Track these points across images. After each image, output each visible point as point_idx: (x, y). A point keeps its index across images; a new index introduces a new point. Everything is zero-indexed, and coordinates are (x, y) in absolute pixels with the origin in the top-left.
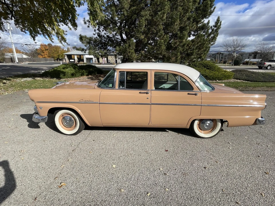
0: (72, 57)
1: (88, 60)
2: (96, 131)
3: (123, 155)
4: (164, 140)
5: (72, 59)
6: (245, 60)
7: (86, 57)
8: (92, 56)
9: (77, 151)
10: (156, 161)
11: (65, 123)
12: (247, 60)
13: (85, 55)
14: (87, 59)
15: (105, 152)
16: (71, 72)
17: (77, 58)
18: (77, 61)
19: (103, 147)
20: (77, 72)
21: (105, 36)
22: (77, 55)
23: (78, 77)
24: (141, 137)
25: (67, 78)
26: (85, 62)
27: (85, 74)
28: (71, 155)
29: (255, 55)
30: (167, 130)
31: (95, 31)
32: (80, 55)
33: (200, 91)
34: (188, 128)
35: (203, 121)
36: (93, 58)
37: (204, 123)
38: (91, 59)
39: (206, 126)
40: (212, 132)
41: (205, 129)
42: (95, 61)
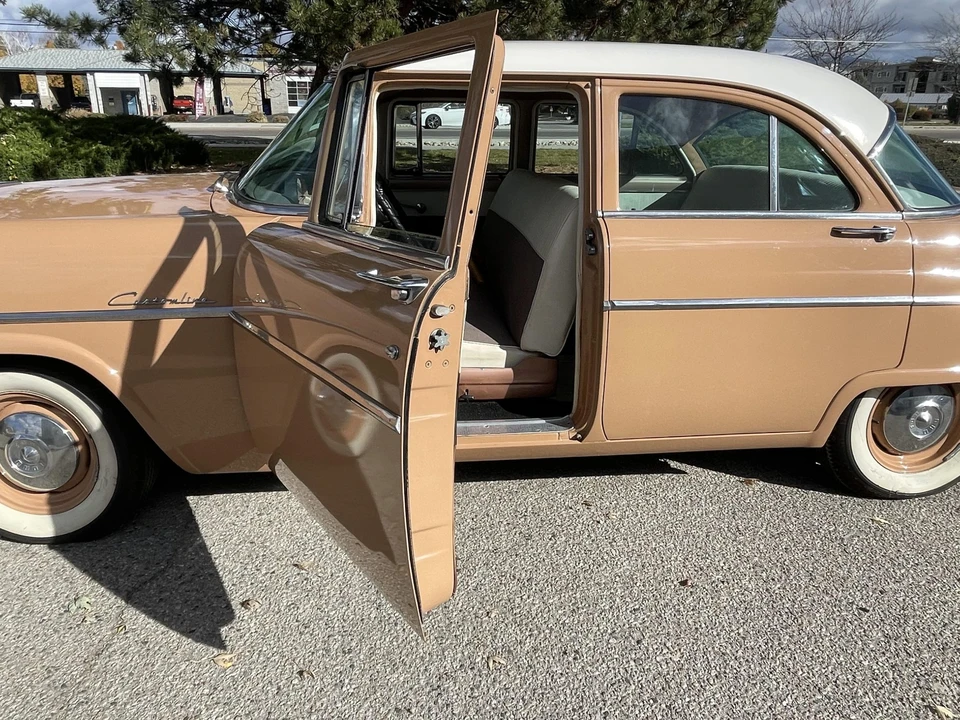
0: (23, 87)
1: (111, 100)
2: (228, 496)
3: (456, 665)
4: (682, 530)
5: (18, 93)
7: (98, 85)
8: (132, 81)
9: (117, 661)
10: (691, 685)
11: (14, 466)
13: (92, 72)
14: (108, 94)
15: (328, 651)
16: (25, 152)
17: (50, 87)
18: (54, 106)
19: (306, 611)
22: (48, 73)
24: (532, 521)
26: (95, 110)
28: (81, 697)
29: (920, 71)
30: (673, 464)
32: (67, 75)
33: (897, 216)
34: (821, 442)
35: (900, 400)
36: (138, 89)
37: (909, 411)
38: (129, 96)
39: (918, 425)
40: (944, 460)
41: (910, 446)
42: (150, 103)
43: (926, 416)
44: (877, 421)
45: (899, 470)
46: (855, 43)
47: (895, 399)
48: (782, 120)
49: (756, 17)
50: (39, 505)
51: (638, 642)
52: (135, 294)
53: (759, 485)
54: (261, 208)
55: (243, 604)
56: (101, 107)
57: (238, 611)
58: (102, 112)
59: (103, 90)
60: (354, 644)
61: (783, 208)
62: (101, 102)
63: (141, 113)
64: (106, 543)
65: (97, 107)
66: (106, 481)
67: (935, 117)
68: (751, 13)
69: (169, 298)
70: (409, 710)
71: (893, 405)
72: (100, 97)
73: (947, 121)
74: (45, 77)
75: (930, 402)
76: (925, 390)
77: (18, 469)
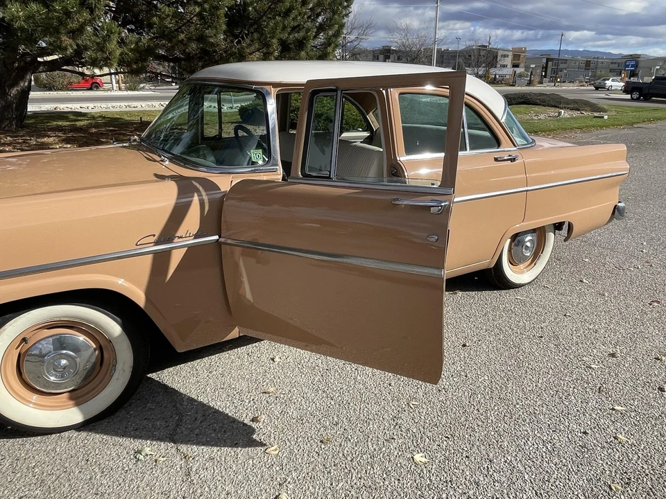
9: (205, 474)
29: (387, 53)
33: (515, 149)
34: (492, 266)
37: (522, 243)
39: (526, 249)
40: (535, 264)
41: (523, 259)
43: (528, 244)
44: (510, 251)
45: (522, 272)
47: (516, 238)
50: (63, 402)
51: (466, 376)
52: (154, 235)
53: (460, 293)
54: (204, 169)
55: (253, 420)
57: (254, 425)
60: (336, 419)
61: (472, 149)
64: (118, 417)
66: (124, 371)
68: (333, 25)
69: (177, 235)
70: (393, 438)
71: (516, 242)
75: (529, 238)
76: (526, 233)
77: (52, 378)
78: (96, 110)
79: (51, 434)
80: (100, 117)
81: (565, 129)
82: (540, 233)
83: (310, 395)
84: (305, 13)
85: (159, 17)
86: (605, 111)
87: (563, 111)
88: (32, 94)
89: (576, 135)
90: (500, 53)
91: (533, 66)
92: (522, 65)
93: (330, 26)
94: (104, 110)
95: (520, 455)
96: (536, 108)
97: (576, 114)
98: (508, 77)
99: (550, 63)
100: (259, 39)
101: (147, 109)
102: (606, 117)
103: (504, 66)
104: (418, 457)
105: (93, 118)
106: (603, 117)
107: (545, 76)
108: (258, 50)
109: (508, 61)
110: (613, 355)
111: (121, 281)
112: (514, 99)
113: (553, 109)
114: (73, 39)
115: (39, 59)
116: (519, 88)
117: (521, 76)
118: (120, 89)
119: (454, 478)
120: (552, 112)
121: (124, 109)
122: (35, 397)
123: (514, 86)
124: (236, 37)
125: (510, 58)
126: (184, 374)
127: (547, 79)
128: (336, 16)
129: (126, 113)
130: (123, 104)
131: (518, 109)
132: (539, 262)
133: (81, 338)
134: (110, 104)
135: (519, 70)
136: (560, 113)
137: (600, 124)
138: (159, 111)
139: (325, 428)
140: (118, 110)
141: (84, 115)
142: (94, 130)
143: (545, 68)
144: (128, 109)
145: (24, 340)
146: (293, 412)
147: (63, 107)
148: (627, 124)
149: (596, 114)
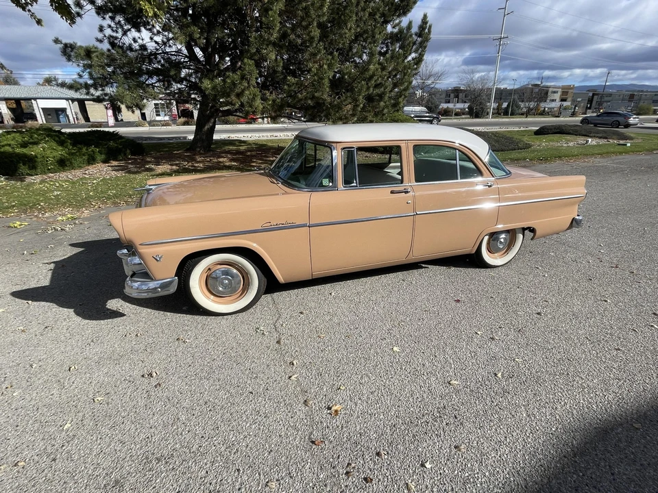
1: (49, 115)
6: (441, 107)
7: (40, 106)
8: (61, 104)
12: (444, 106)
13: (35, 99)
14: (47, 111)
17: (8, 108)
18: (12, 119)
20: (73, 154)
21: (136, 46)
22: (5, 99)
23: (80, 167)
25: (45, 173)
26: (40, 121)
27: (99, 157)
29: (456, 93)
30: (424, 265)
31: (101, 29)
32: (18, 101)
33: (494, 178)
34: (474, 252)
35: (495, 236)
36: (66, 109)
37: (497, 239)
38: (60, 112)
39: (500, 243)
40: (507, 254)
41: (498, 250)
42: (75, 116)
43: (502, 240)
44: (488, 243)
45: (496, 258)
46: (430, 82)
47: (494, 236)
48: (459, 151)
49: (406, 84)
50: (225, 301)
54: (298, 189)
56: (44, 119)
58: (45, 122)
59: (44, 109)
60: (357, 326)
61: (461, 178)
62: (43, 116)
63: (69, 122)
65: (41, 119)
67: (463, 114)
70: (385, 339)
71: (493, 238)
72: (42, 113)
73: (469, 116)
74: (4, 102)
75: (503, 236)
76: (502, 232)
77: (221, 289)
78: (252, 139)
79: (219, 316)
80: (254, 143)
81: (586, 155)
82: (512, 233)
83: (347, 313)
84: (385, 75)
85: (288, 85)
86: (631, 138)
87: (590, 140)
88: (218, 127)
89: (596, 160)
90: (551, 90)
91: (579, 100)
92: (569, 99)
93: (402, 84)
94: (257, 138)
95: (453, 356)
96: (568, 137)
97: (602, 142)
98: (555, 109)
99: (596, 97)
100: (351, 96)
101: (283, 138)
102: (628, 145)
103: (553, 100)
104: (395, 349)
105: (250, 144)
106: (626, 145)
107: (590, 108)
108: (350, 103)
109: (557, 96)
110: (539, 314)
111: (255, 245)
112: (551, 129)
113: (583, 138)
114: (239, 99)
115: (221, 109)
116: (562, 119)
117: (566, 109)
118: (268, 123)
119: (412, 361)
120: (581, 140)
121: (269, 138)
122: (212, 297)
123: (558, 117)
124: (337, 94)
125: (559, 94)
126: (284, 296)
127: (591, 111)
128: (406, 77)
129: (270, 140)
130: (269, 134)
131: (552, 138)
132: (511, 252)
133: (235, 271)
134: (261, 134)
135: (565, 104)
136: (587, 142)
137: (620, 150)
138: (291, 139)
139: (351, 329)
140: (265, 138)
141: (244, 142)
142: (249, 153)
143: (590, 101)
144: (272, 138)
145: (209, 269)
146: (336, 320)
147: (234, 136)
148: (648, 150)
149: (621, 142)
